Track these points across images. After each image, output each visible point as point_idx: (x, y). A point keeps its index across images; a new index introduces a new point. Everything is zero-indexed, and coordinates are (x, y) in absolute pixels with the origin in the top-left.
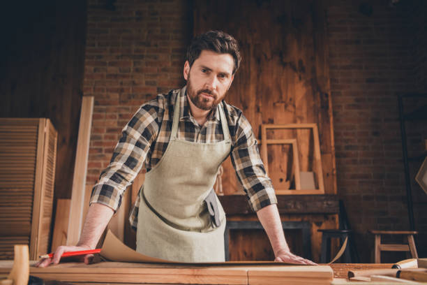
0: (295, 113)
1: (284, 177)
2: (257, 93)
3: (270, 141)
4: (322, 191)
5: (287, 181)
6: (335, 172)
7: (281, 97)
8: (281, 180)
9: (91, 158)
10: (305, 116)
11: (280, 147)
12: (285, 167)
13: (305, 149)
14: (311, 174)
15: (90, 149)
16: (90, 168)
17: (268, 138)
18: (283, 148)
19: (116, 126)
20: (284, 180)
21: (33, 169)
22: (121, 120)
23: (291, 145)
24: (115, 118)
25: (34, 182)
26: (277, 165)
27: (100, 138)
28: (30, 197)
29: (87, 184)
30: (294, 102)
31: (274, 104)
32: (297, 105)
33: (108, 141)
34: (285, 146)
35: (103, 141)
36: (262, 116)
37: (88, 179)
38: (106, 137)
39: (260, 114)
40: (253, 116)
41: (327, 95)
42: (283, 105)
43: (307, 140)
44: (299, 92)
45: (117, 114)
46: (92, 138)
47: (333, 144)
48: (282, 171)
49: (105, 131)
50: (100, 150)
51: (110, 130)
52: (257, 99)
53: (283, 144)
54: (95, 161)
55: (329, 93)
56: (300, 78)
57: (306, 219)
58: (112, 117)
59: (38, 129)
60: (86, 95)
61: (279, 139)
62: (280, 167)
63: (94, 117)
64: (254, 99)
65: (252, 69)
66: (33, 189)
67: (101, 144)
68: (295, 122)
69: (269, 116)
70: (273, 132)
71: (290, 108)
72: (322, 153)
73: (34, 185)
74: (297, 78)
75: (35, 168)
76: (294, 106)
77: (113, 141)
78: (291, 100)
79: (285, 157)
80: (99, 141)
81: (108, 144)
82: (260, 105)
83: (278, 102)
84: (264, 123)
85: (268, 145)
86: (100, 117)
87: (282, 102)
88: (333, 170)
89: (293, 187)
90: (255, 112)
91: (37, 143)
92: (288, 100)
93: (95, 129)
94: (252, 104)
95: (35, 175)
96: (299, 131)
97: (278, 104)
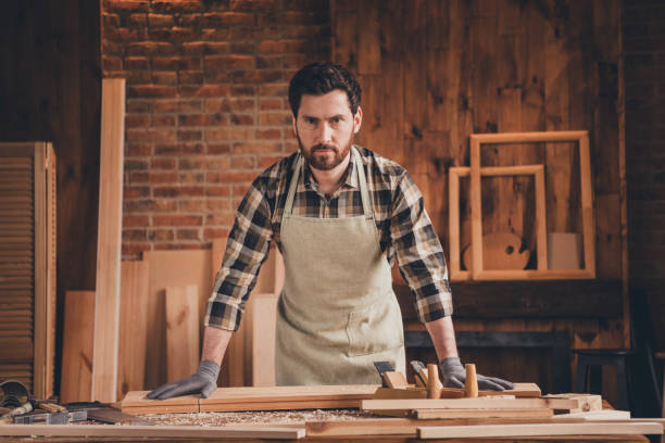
0: (543, 109)
1: (517, 243)
2: (464, 68)
3: (488, 171)
4: (590, 271)
5: (521, 251)
6: (624, 232)
7: (514, 76)
8: (510, 250)
9: (128, 207)
10: (564, 114)
11: (511, 181)
12: (519, 224)
13: (562, 185)
14: (572, 237)
15: (125, 188)
16: (126, 228)
17: (485, 163)
18: (516, 184)
19: (174, 141)
20: (517, 249)
21: (30, 240)
22: (183, 129)
23: (532, 177)
24: (173, 124)
25: (33, 263)
26: (503, 219)
27: (142, 166)
28: (30, 292)
29: (123, 260)
30: (543, 85)
31: (499, 90)
32: (547, 92)
33: (160, 171)
34: (520, 180)
35: (151, 171)
36: (473, 119)
37: (125, 249)
38: (155, 165)
39: (468, 113)
40: (455, 117)
41: (615, 69)
42: (519, 91)
43: (566, 165)
44: (553, 63)
45: (175, 115)
46: (127, 167)
47: (622, 174)
48: (513, 231)
49: (153, 152)
50: (146, 191)
51: (162, 150)
52: (463, 80)
53: (515, 177)
54: (135, 214)
55: (620, 64)
56: (557, 33)
57: (560, 327)
58: (164, 122)
59: (33, 165)
60: (109, 77)
61: (508, 165)
62: (510, 222)
63: (129, 123)
64: (457, 81)
65: (454, 15)
66: (33, 276)
67: (146, 177)
68: (543, 128)
69: (486, 117)
70: (496, 152)
71: (534, 98)
72: (598, 191)
73: (33, 270)
74: (550, 32)
75: (33, 237)
76: (542, 94)
77: (168, 172)
78: (535, 80)
79: (520, 204)
80: (142, 172)
81: (161, 179)
82: (470, 94)
83: (507, 87)
84: (477, 131)
85: (484, 178)
86: (140, 123)
87: (516, 87)
88: (622, 228)
89: (532, 264)
90: (459, 110)
91: (33, 191)
92: (530, 82)
93: (132, 148)
94: (453, 93)
95: (33, 250)
96: (550, 147)
97: (506, 92)
